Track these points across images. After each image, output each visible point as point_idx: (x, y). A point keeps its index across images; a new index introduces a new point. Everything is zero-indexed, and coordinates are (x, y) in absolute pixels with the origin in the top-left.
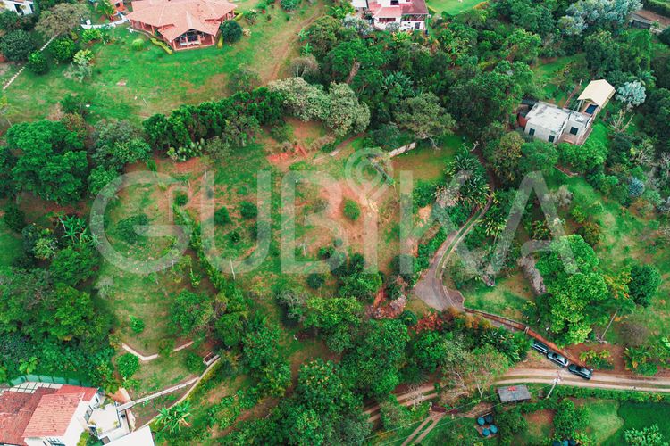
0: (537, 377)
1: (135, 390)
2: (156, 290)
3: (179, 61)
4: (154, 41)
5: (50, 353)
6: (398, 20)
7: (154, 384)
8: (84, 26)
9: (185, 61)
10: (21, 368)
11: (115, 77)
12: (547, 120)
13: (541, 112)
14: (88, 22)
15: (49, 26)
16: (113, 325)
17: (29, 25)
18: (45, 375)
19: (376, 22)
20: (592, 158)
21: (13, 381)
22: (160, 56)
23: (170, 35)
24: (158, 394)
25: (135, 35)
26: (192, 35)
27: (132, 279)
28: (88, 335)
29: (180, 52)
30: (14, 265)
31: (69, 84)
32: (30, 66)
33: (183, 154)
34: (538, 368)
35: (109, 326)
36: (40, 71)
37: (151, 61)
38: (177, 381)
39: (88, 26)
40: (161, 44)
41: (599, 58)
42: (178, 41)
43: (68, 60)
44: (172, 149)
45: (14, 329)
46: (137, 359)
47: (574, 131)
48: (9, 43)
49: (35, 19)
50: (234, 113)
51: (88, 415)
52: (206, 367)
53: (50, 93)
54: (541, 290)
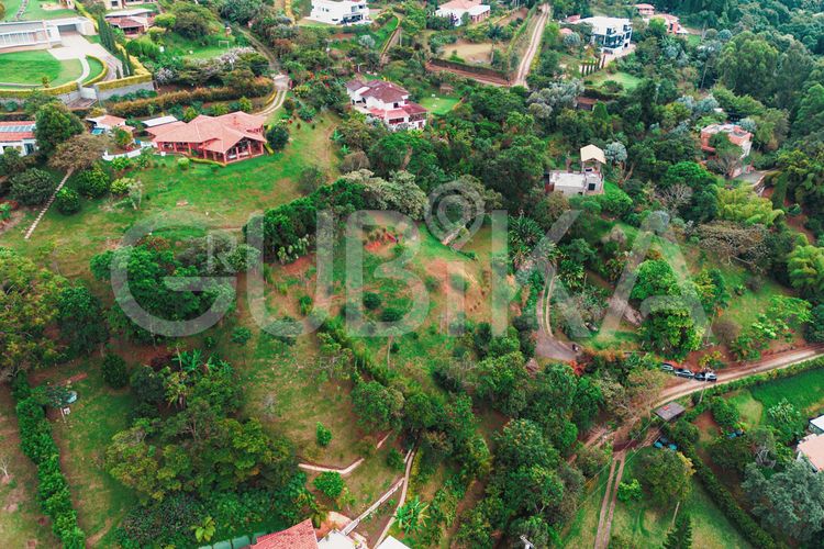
0: (677, 393)
1: (349, 509)
2: (321, 398)
3: (237, 171)
4: (195, 159)
6: (406, 120)
7: (367, 496)
9: (244, 171)
12: (566, 182)
13: (558, 177)
17: (38, 163)
23: (220, 148)
24: (377, 504)
27: (289, 394)
29: (231, 165)
31: (114, 217)
34: (672, 386)
36: (69, 211)
37: (207, 176)
38: (388, 486)
40: (206, 160)
41: (575, 130)
42: (229, 152)
43: (103, 193)
46: (335, 475)
47: (592, 187)
48: (25, 183)
52: (406, 465)
53: (92, 231)
54: (638, 320)
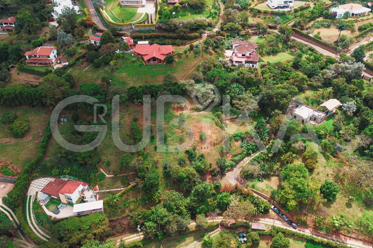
1: (101, 187)
3: (147, 68)
4: (140, 60)
5: (75, 167)
7: (109, 186)
8: (116, 52)
9: (150, 68)
10: (65, 171)
11: (123, 71)
13: (302, 109)
14: (118, 50)
15: (103, 50)
16: (100, 161)
17: (97, 49)
18: (72, 176)
19: (234, 62)
20: (318, 131)
21: (61, 176)
22: (141, 65)
23: (146, 58)
25: (134, 57)
26: (154, 59)
28: (90, 162)
29: (148, 65)
30: (71, 134)
31: (106, 72)
32: (94, 64)
33: (140, 102)
35: (98, 161)
36: (97, 66)
37: (137, 67)
39: (118, 52)
40: (142, 61)
42: (149, 60)
43: (107, 64)
44: (136, 100)
45: (65, 156)
46: (105, 175)
48: (88, 55)
49: (99, 47)
50: (162, 90)
51: (83, 191)
52: (130, 185)
53: (99, 74)
